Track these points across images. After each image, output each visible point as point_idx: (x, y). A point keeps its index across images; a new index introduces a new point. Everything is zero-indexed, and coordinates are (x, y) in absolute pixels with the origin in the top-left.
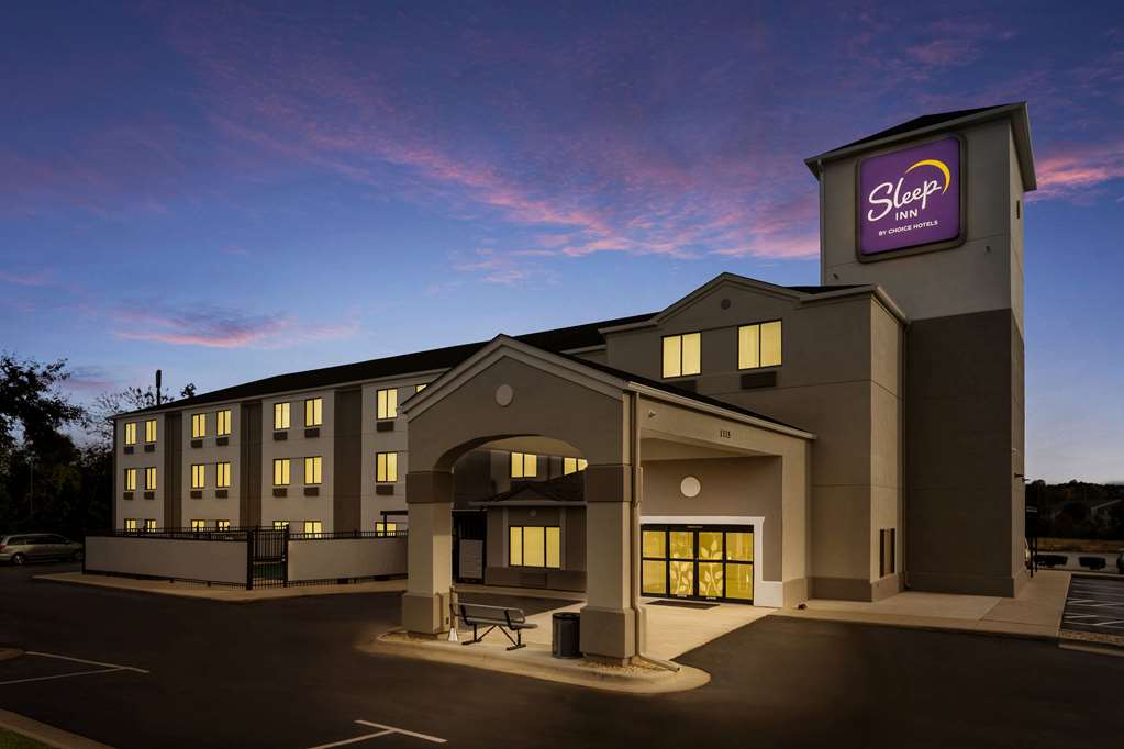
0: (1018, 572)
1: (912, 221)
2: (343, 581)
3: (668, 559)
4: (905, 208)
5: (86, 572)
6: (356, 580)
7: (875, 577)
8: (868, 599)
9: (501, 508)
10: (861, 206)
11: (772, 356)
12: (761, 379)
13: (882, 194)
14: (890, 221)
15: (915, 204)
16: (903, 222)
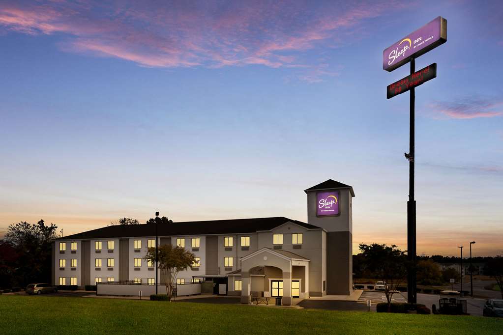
0: (351, 290)
1: (329, 209)
2: (188, 296)
3: (278, 288)
4: (327, 206)
5: (97, 295)
6: (191, 295)
7: (323, 292)
8: (321, 296)
9: (233, 276)
10: (317, 204)
11: (300, 242)
12: (297, 247)
13: (322, 202)
14: (324, 208)
15: (329, 205)
16: (327, 209)
